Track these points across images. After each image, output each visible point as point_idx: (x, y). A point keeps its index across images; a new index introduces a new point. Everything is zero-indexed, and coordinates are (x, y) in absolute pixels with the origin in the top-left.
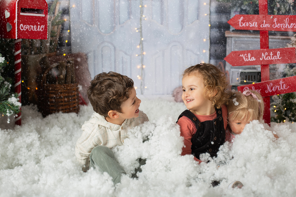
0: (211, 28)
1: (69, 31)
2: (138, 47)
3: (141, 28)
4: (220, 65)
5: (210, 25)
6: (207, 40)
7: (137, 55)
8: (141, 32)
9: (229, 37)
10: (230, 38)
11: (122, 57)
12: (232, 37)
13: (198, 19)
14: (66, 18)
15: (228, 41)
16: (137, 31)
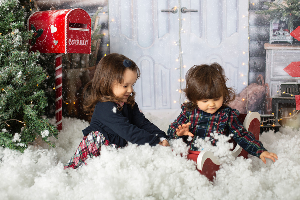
0: (250, 40)
1: (108, 45)
2: (177, 60)
3: (180, 42)
4: (259, 78)
5: (249, 38)
6: (246, 53)
7: (176, 69)
8: (180, 45)
9: (268, 49)
10: (270, 51)
11: (162, 71)
12: (271, 49)
13: (237, 32)
14: (105, 33)
15: (268, 53)
16: (176, 45)
